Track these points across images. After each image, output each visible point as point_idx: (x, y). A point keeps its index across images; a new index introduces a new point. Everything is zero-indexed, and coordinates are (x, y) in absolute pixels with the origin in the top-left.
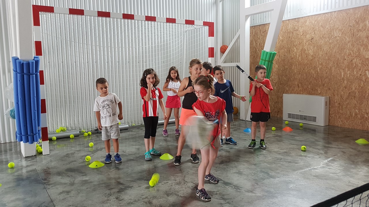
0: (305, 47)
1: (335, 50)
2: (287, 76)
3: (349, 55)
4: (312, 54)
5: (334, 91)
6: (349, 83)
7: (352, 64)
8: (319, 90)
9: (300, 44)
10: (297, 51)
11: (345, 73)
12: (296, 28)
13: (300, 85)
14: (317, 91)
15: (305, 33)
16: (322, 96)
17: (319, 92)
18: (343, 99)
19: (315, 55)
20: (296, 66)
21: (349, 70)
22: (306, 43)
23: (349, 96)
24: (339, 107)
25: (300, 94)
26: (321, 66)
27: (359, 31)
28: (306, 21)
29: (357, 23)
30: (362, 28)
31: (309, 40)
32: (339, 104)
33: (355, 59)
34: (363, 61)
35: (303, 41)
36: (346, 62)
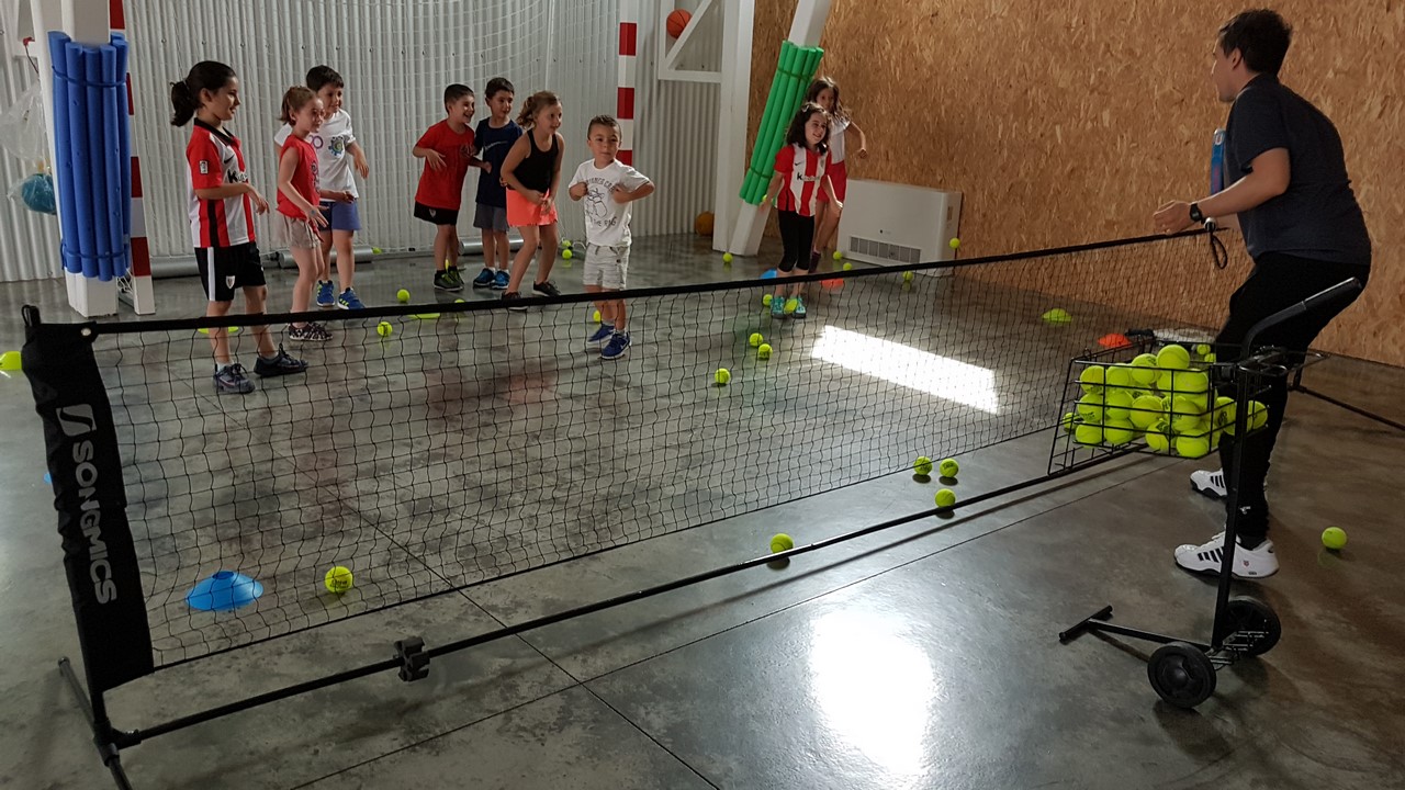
0: (915, 40)
1: (988, 56)
3: (1020, 75)
4: (930, 61)
5: (976, 177)
6: (1013, 156)
7: (1026, 103)
8: (939, 172)
9: (901, 27)
10: (892, 48)
11: (1007, 128)
13: (891, 154)
14: (934, 175)
16: (945, 190)
17: (939, 178)
18: (995, 202)
19: (939, 66)
20: (887, 94)
21: (1016, 118)
22: (917, 27)
23: (1009, 194)
24: (983, 225)
25: (890, 180)
26: (948, 102)
31: (927, 18)
32: (984, 215)
33: (1034, 89)
34: (1051, 96)
35: (911, 20)
36: (1011, 94)
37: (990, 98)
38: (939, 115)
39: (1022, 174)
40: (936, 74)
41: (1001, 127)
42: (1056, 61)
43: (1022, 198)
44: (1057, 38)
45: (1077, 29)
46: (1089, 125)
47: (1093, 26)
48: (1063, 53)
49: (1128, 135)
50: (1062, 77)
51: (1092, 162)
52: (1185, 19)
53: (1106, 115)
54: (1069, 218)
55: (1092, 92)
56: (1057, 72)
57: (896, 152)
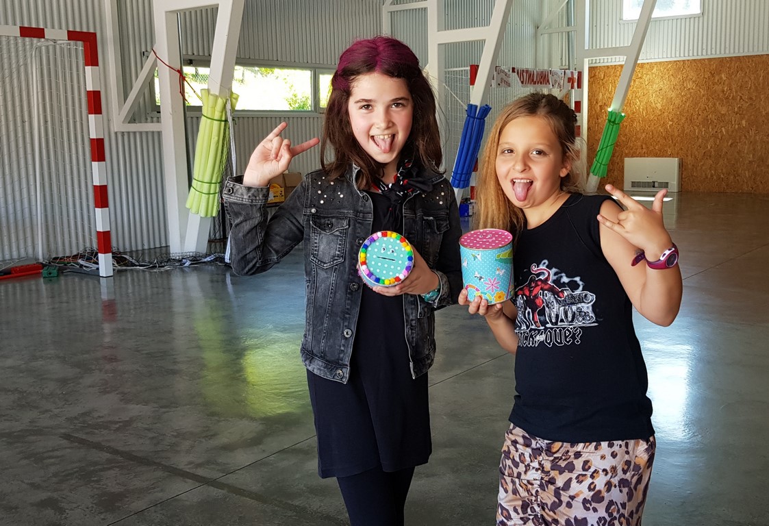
0: (652, 100)
1: (688, 104)
3: (704, 110)
6: (704, 141)
7: (707, 120)
8: (669, 150)
9: (644, 95)
10: (640, 104)
11: (700, 131)
12: (640, 75)
14: (667, 152)
16: (674, 157)
17: (670, 153)
18: (697, 159)
19: (664, 109)
20: (639, 122)
22: (652, 95)
23: (704, 156)
24: (693, 169)
25: (644, 157)
26: (671, 123)
27: (714, 84)
28: (652, 68)
31: (657, 91)
32: (693, 165)
33: (711, 115)
34: (718, 117)
35: (649, 92)
36: (700, 118)
37: (691, 120)
38: (667, 128)
39: (709, 147)
40: (664, 113)
41: (697, 131)
42: (719, 104)
43: (710, 156)
44: (718, 95)
45: (727, 91)
46: (737, 126)
47: (734, 90)
48: (722, 101)
49: (754, 128)
50: (723, 110)
51: (740, 139)
53: (744, 122)
54: (733, 162)
55: (736, 114)
56: (720, 108)
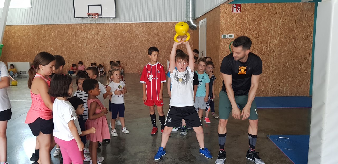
0: (16, 40)
2: (8, 53)
4: (20, 43)
7: (39, 48)
11: (37, 52)
12: (10, 30)
13: (15, 58)
15: (15, 33)
19: (22, 43)
20: (12, 48)
21: (38, 50)
26: (25, 49)
27: (40, 34)
28: (15, 27)
29: (39, 31)
30: (41, 33)
31: (17, 36)
33: (40, 46)
36: (36, 47)
37: (32, 48)
38: (24, 51)
40: (22, 45)
44: (42, 38)
45: (45, 37)
48: (43, 41)
49: (56, 51)
50: (44, 44)
52: (60, 36)
53: (52, 48)
55: (49, 45)
57: (16, 57)
